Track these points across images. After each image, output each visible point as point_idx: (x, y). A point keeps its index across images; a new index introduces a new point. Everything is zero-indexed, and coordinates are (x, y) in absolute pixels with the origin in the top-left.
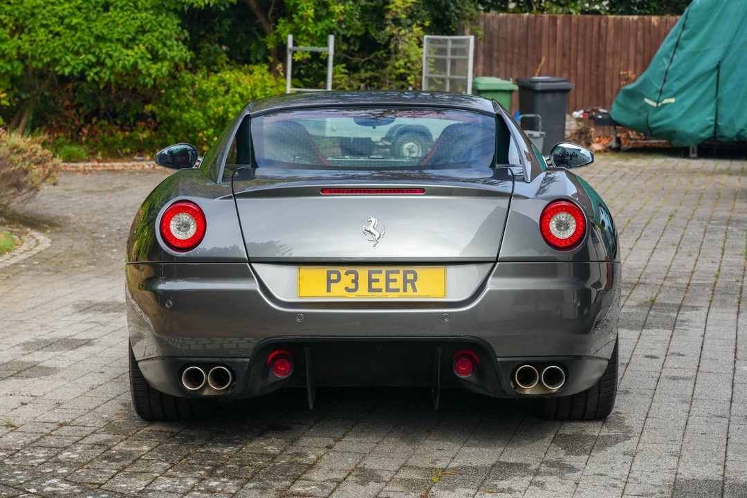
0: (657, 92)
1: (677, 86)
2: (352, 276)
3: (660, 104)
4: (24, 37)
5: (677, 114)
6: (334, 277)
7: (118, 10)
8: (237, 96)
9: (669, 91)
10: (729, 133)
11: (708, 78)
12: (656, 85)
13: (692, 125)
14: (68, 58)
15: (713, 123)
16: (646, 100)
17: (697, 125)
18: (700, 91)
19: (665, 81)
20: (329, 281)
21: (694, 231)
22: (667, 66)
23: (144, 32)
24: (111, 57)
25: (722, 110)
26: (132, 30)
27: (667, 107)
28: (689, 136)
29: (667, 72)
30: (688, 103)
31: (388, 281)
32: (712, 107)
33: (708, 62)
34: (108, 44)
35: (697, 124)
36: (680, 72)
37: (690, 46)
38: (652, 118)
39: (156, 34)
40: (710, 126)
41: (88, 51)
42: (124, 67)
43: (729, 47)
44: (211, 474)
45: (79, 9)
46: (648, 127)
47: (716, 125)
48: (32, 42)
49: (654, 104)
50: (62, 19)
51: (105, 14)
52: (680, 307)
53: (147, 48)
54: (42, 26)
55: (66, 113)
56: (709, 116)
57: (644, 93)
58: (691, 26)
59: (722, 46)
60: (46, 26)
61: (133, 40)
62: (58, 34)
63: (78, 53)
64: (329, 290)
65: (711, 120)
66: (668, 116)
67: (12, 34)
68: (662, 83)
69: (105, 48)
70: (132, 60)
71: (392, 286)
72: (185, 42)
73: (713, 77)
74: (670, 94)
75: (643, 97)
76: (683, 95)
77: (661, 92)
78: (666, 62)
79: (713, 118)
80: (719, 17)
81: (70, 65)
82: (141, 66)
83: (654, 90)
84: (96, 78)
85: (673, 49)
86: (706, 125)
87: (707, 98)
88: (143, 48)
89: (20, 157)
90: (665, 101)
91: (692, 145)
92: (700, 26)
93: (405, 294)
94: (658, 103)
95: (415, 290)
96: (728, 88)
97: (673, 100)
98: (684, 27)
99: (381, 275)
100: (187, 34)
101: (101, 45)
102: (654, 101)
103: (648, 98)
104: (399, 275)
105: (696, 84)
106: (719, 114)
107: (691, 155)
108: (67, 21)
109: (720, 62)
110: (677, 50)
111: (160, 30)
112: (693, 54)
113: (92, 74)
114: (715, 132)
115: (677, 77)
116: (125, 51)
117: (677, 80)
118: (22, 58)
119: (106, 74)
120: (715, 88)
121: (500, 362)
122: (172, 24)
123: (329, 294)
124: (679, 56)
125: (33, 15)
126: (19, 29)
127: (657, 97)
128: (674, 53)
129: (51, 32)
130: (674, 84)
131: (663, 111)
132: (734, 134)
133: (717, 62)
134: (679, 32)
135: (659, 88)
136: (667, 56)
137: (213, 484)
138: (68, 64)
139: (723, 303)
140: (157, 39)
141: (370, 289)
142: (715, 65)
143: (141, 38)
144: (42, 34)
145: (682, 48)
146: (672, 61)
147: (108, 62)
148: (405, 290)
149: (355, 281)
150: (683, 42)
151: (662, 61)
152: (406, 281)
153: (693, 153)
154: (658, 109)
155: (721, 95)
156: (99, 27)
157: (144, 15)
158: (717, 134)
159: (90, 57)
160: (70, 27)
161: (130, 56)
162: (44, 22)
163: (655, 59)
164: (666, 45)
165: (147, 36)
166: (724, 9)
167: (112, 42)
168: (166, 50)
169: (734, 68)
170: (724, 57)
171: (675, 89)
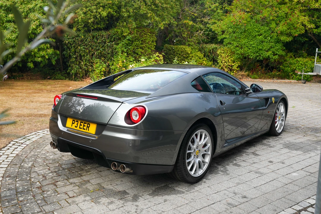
2: (77, 122)
6: (74, 122)
8: (300, 64)
14: (252, 54)
20: (73, 123)
23: (272, 48)
26: (268, 47)
31: (84, 126)
34: (262, 51)
39: (275, 48)
42: (266, 56)
53: (272, 52)
54: (247, 47)
60: (248, 47)
61: (269, 50)
63: (254, 53)
64: (72, 126)
69: (261, 52)
70: (268, 55)
82: (270, 56)
84: (259, 59)
88: (271, 52)
95: (88, 130)
99: (83, 123)
101: (260, 51)
108: (252, 46)
113: (258, 58)
116: (266, 53)
119: (261, 58)
121: (107, 159)
122: (279, 46)
129: (249, 48)
138: (251, 56)
140: (275, 49)
141: (80, 128)
143: (271, 49)
144: (246, 49)
147: (262, 55)
148: (86, 130)
149: (77, 124)
152: (87, 127)
156: (260, 47)
157: (272, 44)
159: (257, 54)
160: (253, 47)
162: (247, 46)
167: (263, 50)
168: (277, 52)
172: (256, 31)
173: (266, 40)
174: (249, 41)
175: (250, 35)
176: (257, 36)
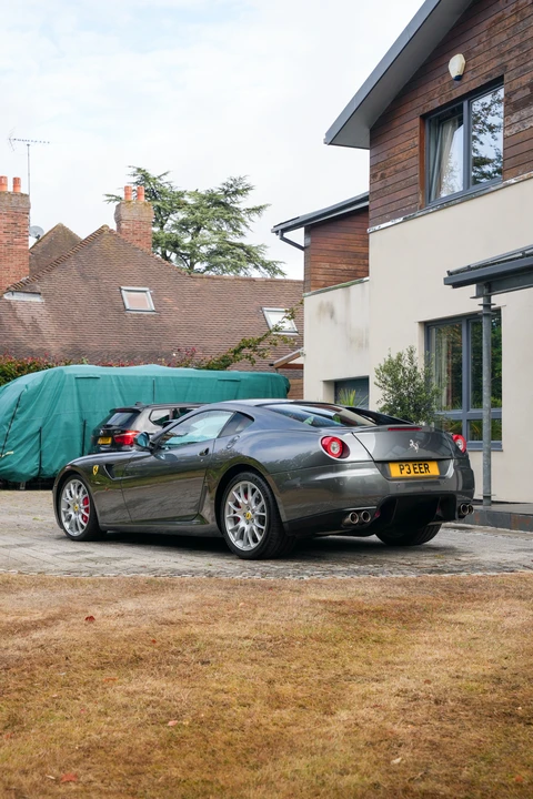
1: (15, 443)
2: (407, 467)
3: (3, 455)
5: (16, 461)
9: (10, 446)
10: (48, 472)
11: (34, 438)
13: (26, 468)
15: (38, 466)
18: (30, 446)
19: (6, 440)
20: (400, 469)
22: (7, 431)
25: (43, 457)
27: (9, 457)
28: (23, 475)
29: (7, 435)
30: (22, 454)
32: (37, 456)
33: (33, 428)
35: (29, 467)
36: (16, 434)
37: (22, 418)
40: (37, 468)
43: (45, 420)
47: (40, 468)
56: (36, 462)
58: (22, 405)
59: (42, 417)
66: (9, 463)
68: (4, 441)
71: (421, 470)
73: (37, 438)
74: (10, 449)
76: (19, 449)
77: (4, 447)
78: (6, 428)
79: (38, 463)
80: (39, 401)
85: (11, 420)
86: (34, 468)
87: (34, 451)
90: (7, 453)
91: (23, 481)
92: (27, 406)
93: (427, 473)
96: (47, 444)
97: (12, 452)
98: (17, 406)
99: (416, 465)
105: (28, 441)
106: (42, 460)
107: (21, 488)
109: (41, 428)
110: (14, 420)
112: (24, 423)
114: (40, 472)
115: (14, 437)
117: (15, 439)
120: (39, 444)
123: (402, 474)
124: (15, 424)
128: (12, 422)
130: (13, 442)
131: (6, 460)
132: (52, 472)
133: (39, 428)
134: (15, 409)
135: (2, 445)
136: (7, 424)
141: (416, 472)
142: (38, 430)
145: (17, 419)
146: (10, 427)
149: (409, 469)
150: (17, 415)
151: (3, 427)
152: (425, 468)
153: (23, 486)
154: (2, 458)
155: (43, 447)
158: (42, 474)
166: (41, 395)
169: (49, 431)
170: (44, 425)
171: (14, 446)
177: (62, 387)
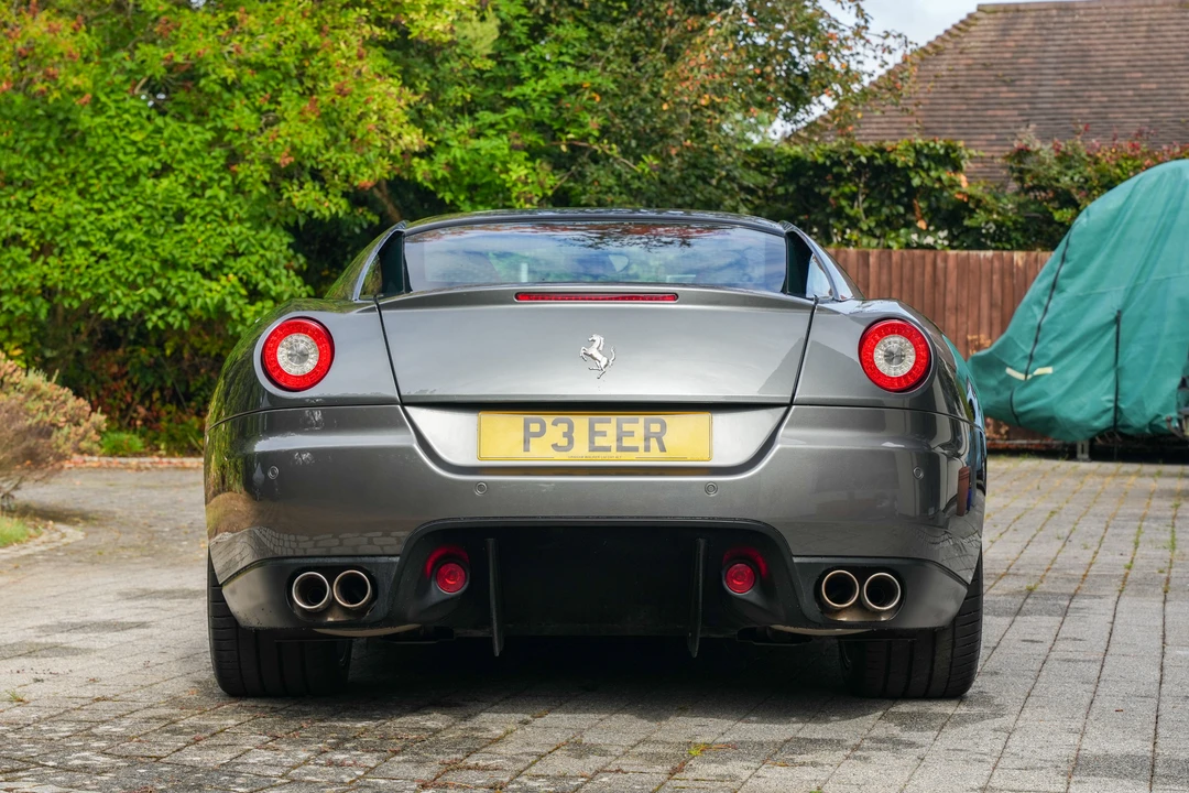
0: (1025, 357)
1: (1056, 348)
2: (564, 427)
3: (1029, 377)
4: (53, 261)
5: (1056, 391)
6: (535, 428)
7: (198, 221)
9: (1044, 356)
10: (1137, 420)
11: (1102, 336)
12: (1023, 347)
13: (1081, 408)
14: (119, 293)
15: (1111, 405)
16: (1009, 371)
17: (1087, 408)
18: (1091, 356)
19: (1036, 341)
20: (528, 435)
21: (1091, 526)
22: (1039, 317)
23: (237, 255)
24: (184, 291)
25: (1126, 385)
26: (218, 250)
27: (1043, 379)
28: (1077, 426)
29: (1039, 328)
30: (1072, 375)
31: (620, 434)
32: (1109, 380)
33: (1101, 313)
34: (181, 273)
35: (1087, 406)
36: (1060, 328)
37: (1074, 288)
38: (1017, 397)
39: (256, 258)
40: (1109, 410)
41: (148, 282)
42: (204, 308)
43: (1132, 292)
44: (336, 747)
45: (139, 219)
46: (1013, 413)
47: (1117, 408)
48: (64, 269)
49: (1021, 376)
50: (111, 233)
51: (178, 227)
52: (1072, 597)
53: (241, 280)
54: (81, 244)
55: (112, 385)
56: (1105, 394)
57: (1004, 360)
58: (1074, 256)
59: (1123, 287)
60: (86, 244)
61: (219, 267)
62: (104, 256)
63: (133, 286)
64: (526, 449)
65: (1110, 401)
66: (1042, 394)
67: (34, 256)
68: (1032, 343)
69: (178, 277)
70: (217, 297)
71: (627, 442)
72: (299, 272)
73: (1111, 335)
74: (1045, 361)
75: (1003, 366)
76: (1065, 362)
77: (1031, 358)
78: (1038, 311)
79: (1112, 397)
80: (1116, 246)
81: (120, 304)
82: (230, 307)
83: (1020, 355)
84: (161, 325)
85: (1048, 292)
86: (1101, 409)
87: (1102, 367)
88: (234, 279)
89: (41, 405)
90: (1038, 371)
91: (1081, 441)
92: (1088, 257)
93: (647, 455)
94: (1026, 374)
95: (663, 449)
96: (1132, 352)
97: (1049, 370)
98: (1064, 259)
99: (609, 425)
100: (302, 260)
101: (170, 274)
102: (1021, 372)
103: (1011, 367)
104: (637, 424)
105: (1086, 345)
106: (1120, 392)
107: (1079, 455)
108: (118, 236)
109: (1119, 312)
110: (1054, 294)
111: (262, 252)
112: (1080, 299)
113: (154, 318)
114: (1115, 420)
115: (1054, 335)
116: (207, 283)
117: (1055, 339)
118: (48, 292)
119: (176, 319)
120: (1113, 351)
121: (798, 563)
122: (278, 243)
123: (527, 454)
124: (1059, 301)
125: (67, 227)
126: (45, 249)
127: (1025, 367)
128: (1050, 298)
129: (94, 254)
130: (1051, 345)
131: (1035, 387)
132: (1145, 422)
133: (1116, 313)
134: (1057, 266)
135: (1028, 351)
136: (1039, 303)
137: (339, 756)
139: (1140, 593)
140: (256, 266)
141: (593, 449)
142: (1112, 317)
143: (232, 264)
144: (80, 257)
145: (1062, 291)
146: (1046, 310)
147: (181, 300)
148: (647, 449)
149: (569, 435)
150: (1062, 282)
151: (1032, 311)
152: (648, 435)
153: (1083, 452)
154: (1027, 383)
155: (1123, 361)
156: (167, 246)
157: (237, 228)
158: (1119, 423)
159: (153, 291)
160: (122, 245)
161: (213, 293)
162: (84, 238)
163: (1021, 308)
164: (1038, 287)
165: (243, 261)
166: (1123, 233)
167: (187, 269)
168: (270, 282)
169: (1142, 318)
170: (1126, 304)
171: (1053, 353)
172: (134, 143)
173: (197, 206)
174: (96, 206)
175: (98, 173)
176: (142, 179)
177: (1176, 211)
